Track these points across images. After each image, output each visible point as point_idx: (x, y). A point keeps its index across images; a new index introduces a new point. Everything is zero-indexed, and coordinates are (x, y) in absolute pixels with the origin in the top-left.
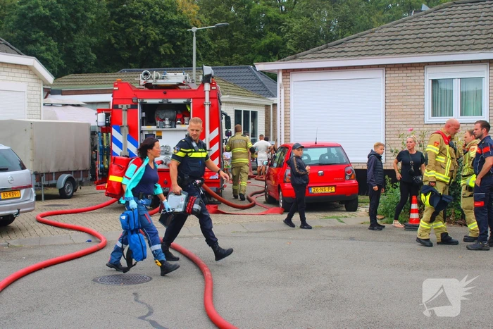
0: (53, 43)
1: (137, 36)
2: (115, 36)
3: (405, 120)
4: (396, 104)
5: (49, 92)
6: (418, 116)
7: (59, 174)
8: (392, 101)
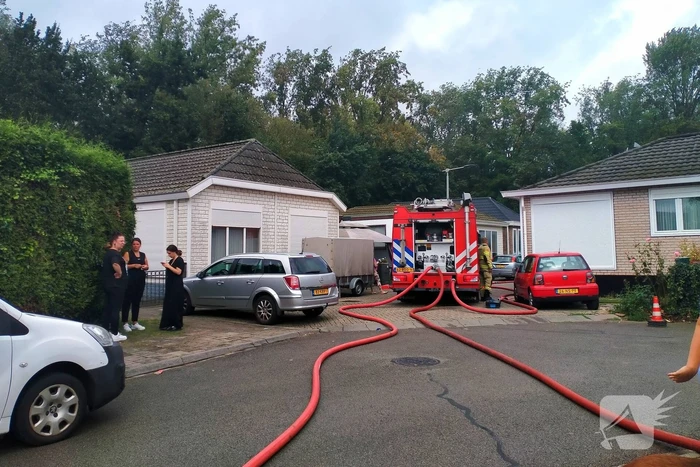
0: (341, 186)
2: (384, 180)
3: (633, 234)
4: (624, 221)
5: (342, 219)
6: (644, 231)
7: (351, 277)
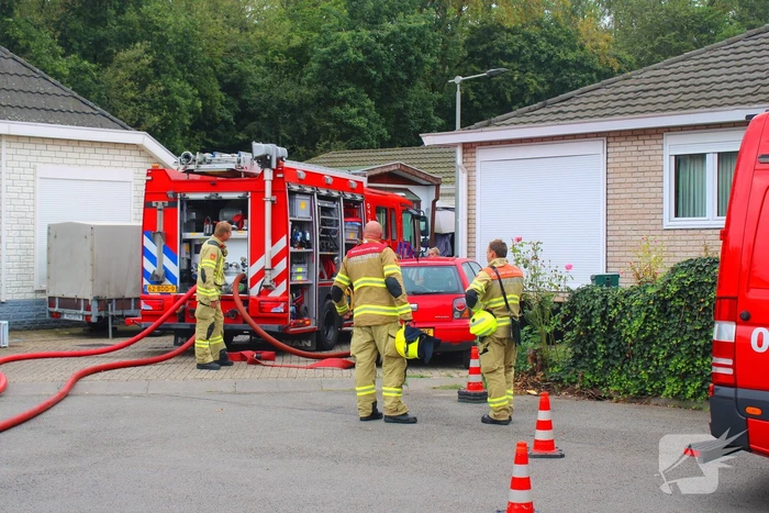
1: (509, 88)
3: (635, 222)
4: (622, 196)
6: (653, 217)
8: (616, 191)
